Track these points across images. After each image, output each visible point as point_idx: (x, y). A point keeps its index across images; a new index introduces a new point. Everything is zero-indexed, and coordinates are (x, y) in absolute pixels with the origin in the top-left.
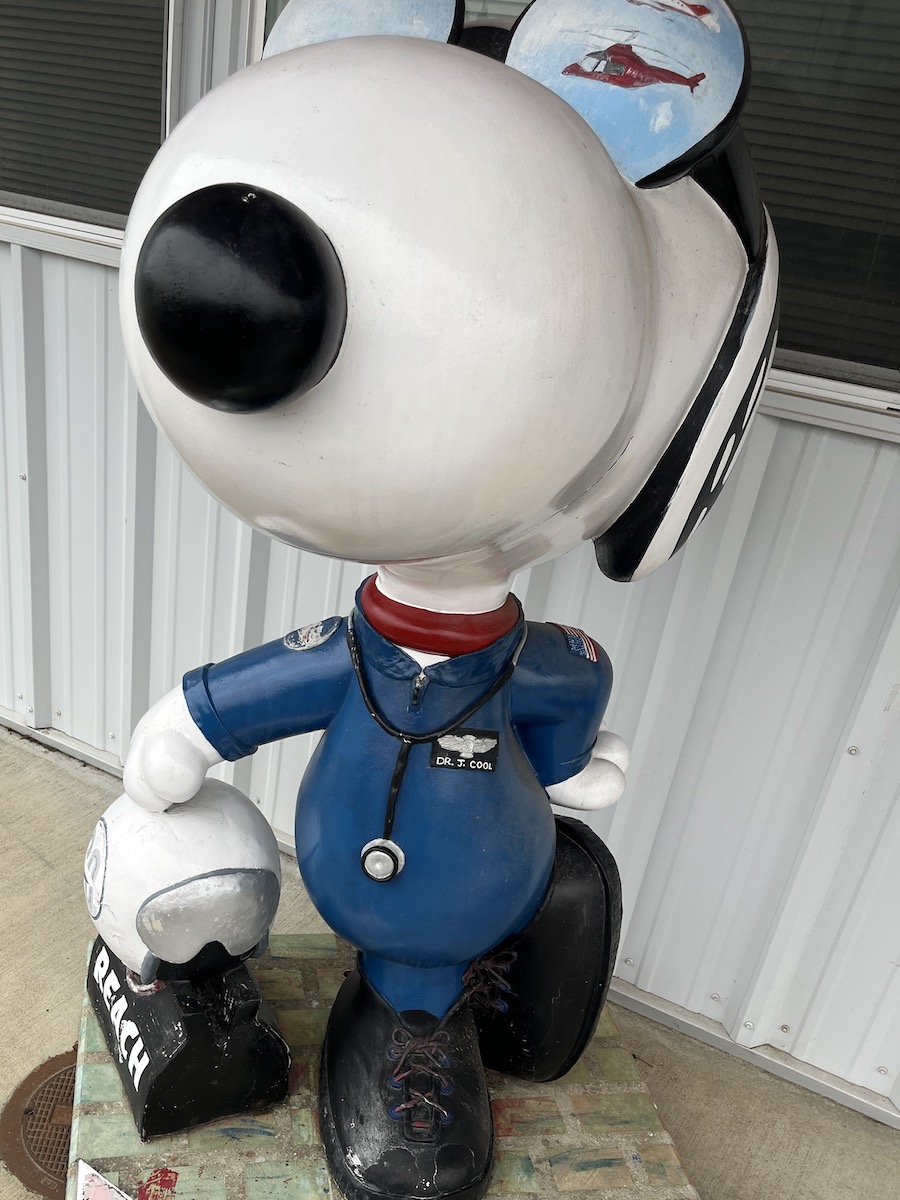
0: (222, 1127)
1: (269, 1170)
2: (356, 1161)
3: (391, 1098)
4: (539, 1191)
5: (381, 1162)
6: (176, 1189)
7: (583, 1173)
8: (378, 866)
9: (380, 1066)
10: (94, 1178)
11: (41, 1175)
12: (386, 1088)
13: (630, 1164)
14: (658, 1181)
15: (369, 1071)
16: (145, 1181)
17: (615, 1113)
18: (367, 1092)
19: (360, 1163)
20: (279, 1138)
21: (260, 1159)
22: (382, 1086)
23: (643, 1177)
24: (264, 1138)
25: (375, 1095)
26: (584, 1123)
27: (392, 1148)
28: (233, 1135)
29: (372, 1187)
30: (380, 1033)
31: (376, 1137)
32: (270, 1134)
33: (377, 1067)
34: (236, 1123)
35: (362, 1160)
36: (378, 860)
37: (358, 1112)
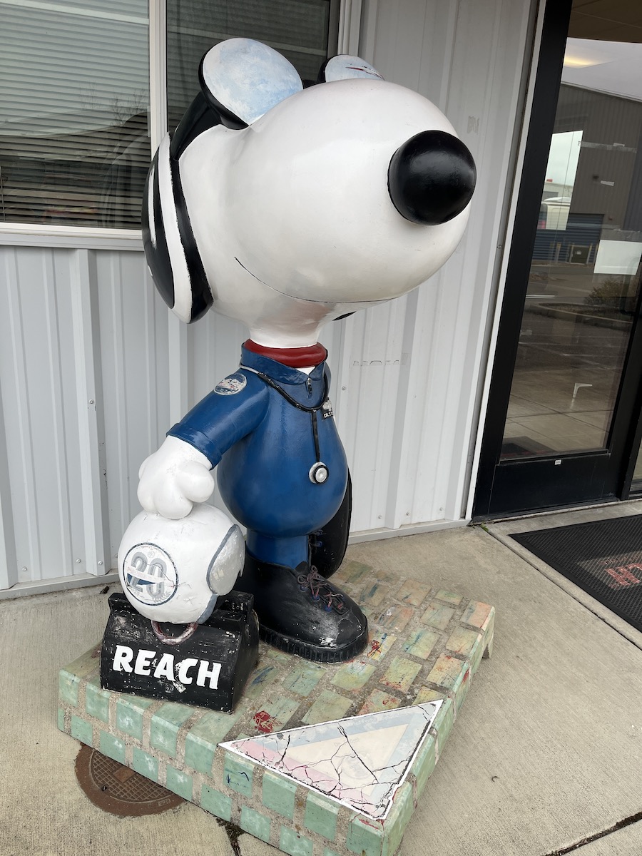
0: (251, 682)
1: (292, 679)
2: (329, 640)
3: (320, 605)
4: (373, 611)
5: (340, 631)
6: (272, 716)
7: (374, 596)
8: (321, 476)
9: (303, 598)
10: (236, 744)
11: (155, 804)
12: (314, 603)
13: (380, 583)
14: (393, 582)
15: (300, 603)
16: (256, 725)
17: (355, 573)
18: (308, 611)
19: (332, 639)
20: (277, 667)
21: (283, 679)
22: (312, 604)
23: (389, 584)
24: (271, 672)
25: (313, 609)
26: (352, 582)
27: (339, 622)
28: (259, 681)
29: (342, 646)
30: (289, 585)
31: (330, 623)
32: (271, 669)
33: (302, 599)
34: (253, 677)
35: (333, 637)
36: (321, 472)
37: (312, 621)
